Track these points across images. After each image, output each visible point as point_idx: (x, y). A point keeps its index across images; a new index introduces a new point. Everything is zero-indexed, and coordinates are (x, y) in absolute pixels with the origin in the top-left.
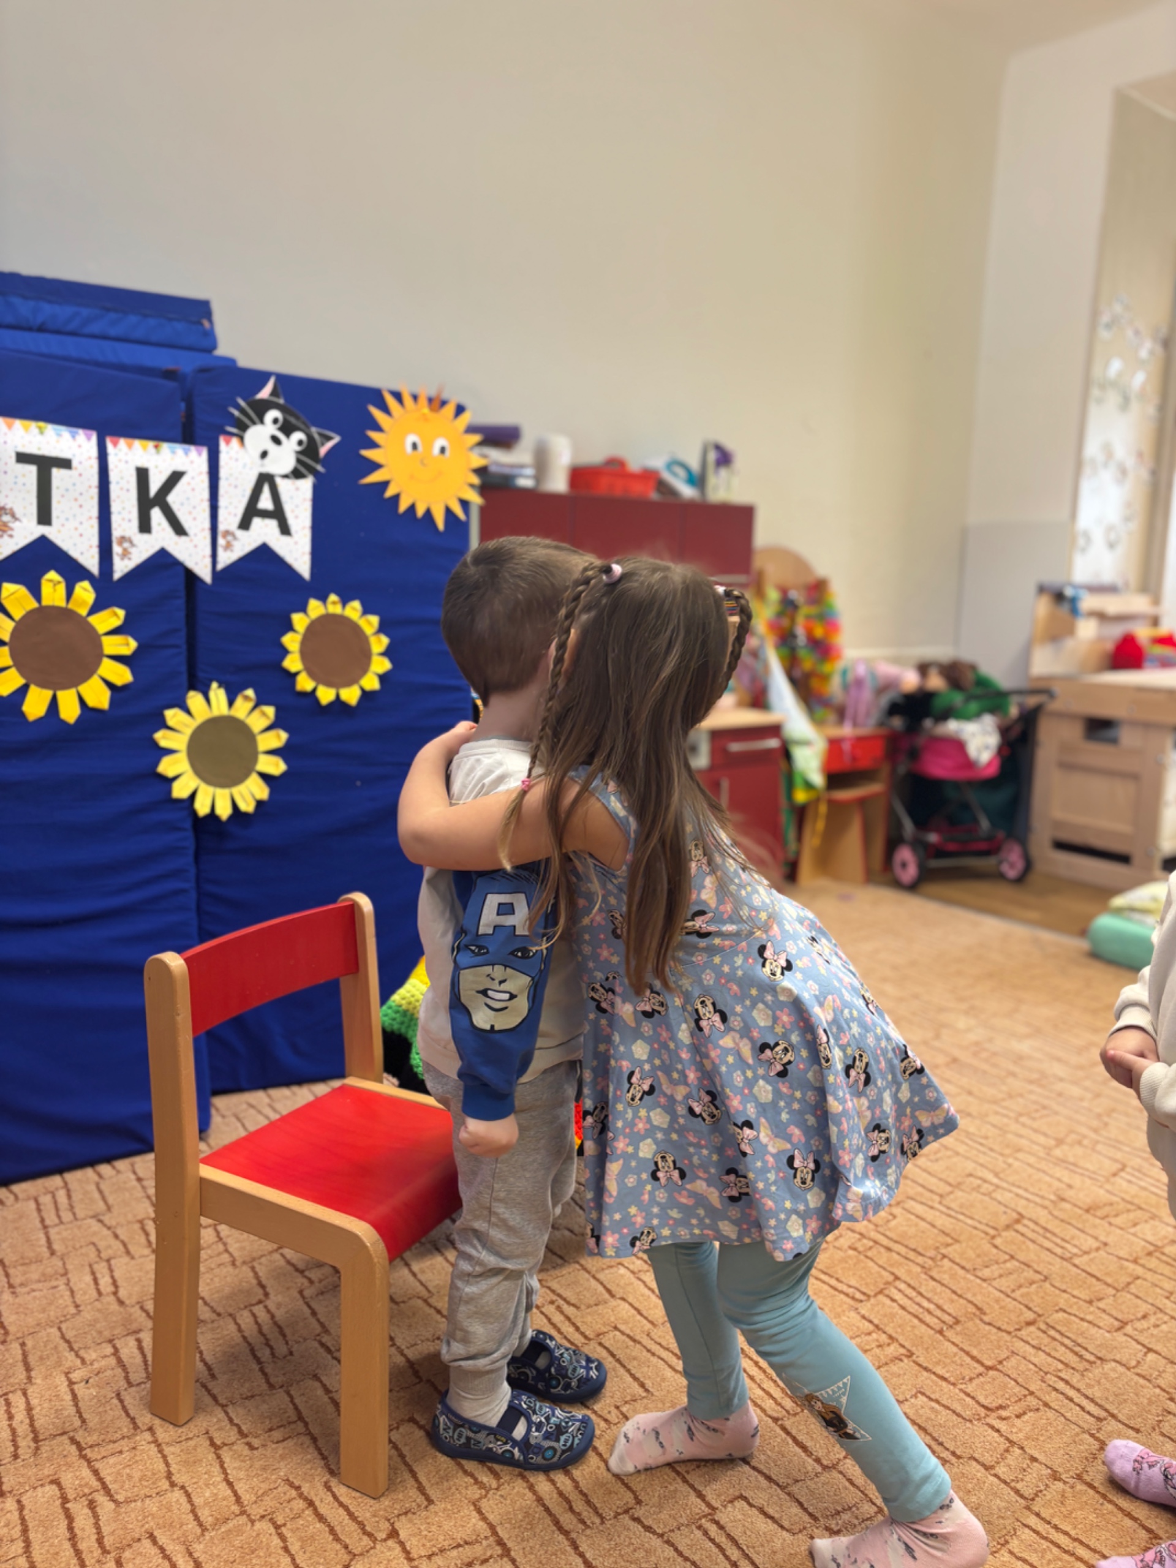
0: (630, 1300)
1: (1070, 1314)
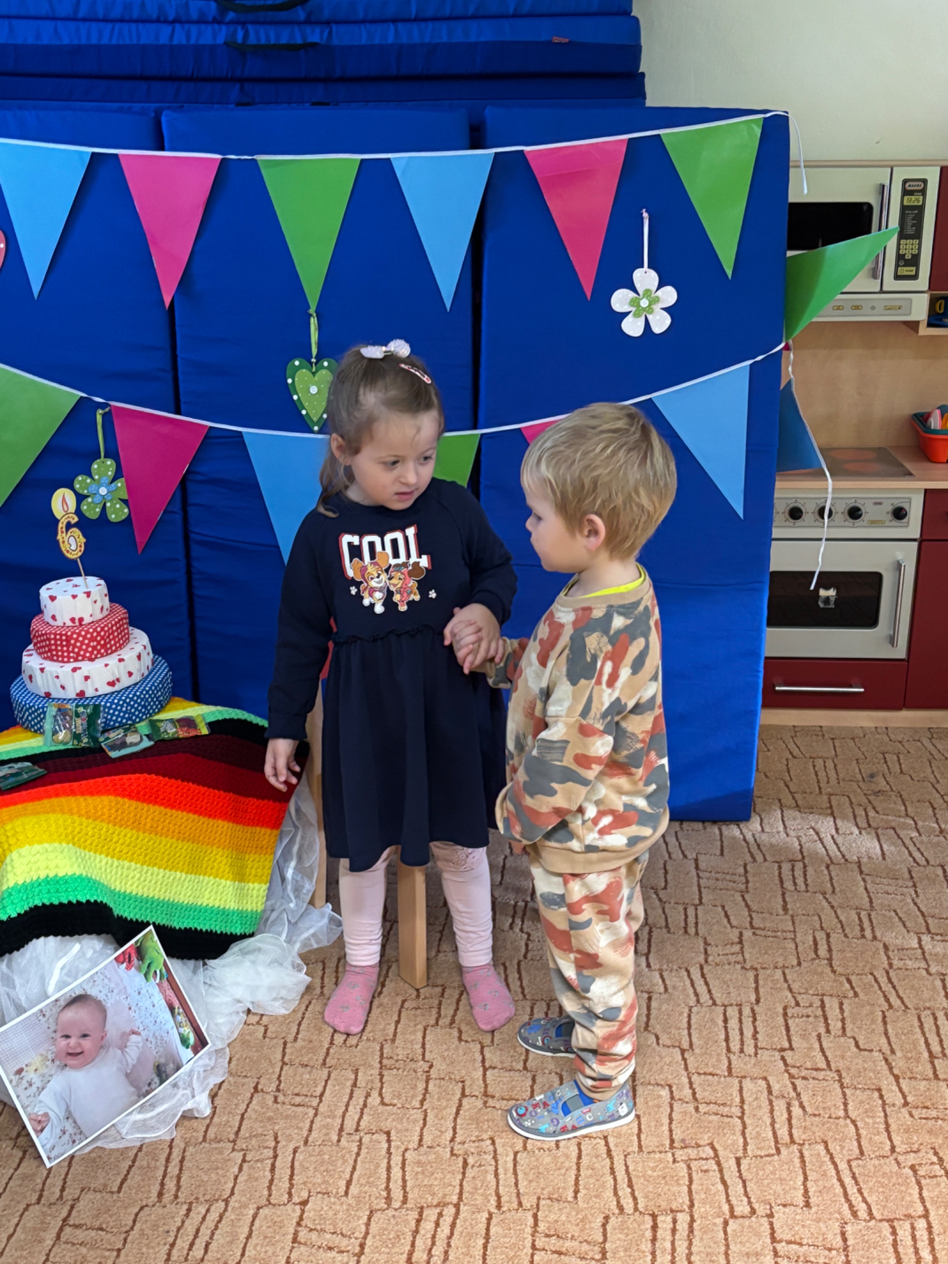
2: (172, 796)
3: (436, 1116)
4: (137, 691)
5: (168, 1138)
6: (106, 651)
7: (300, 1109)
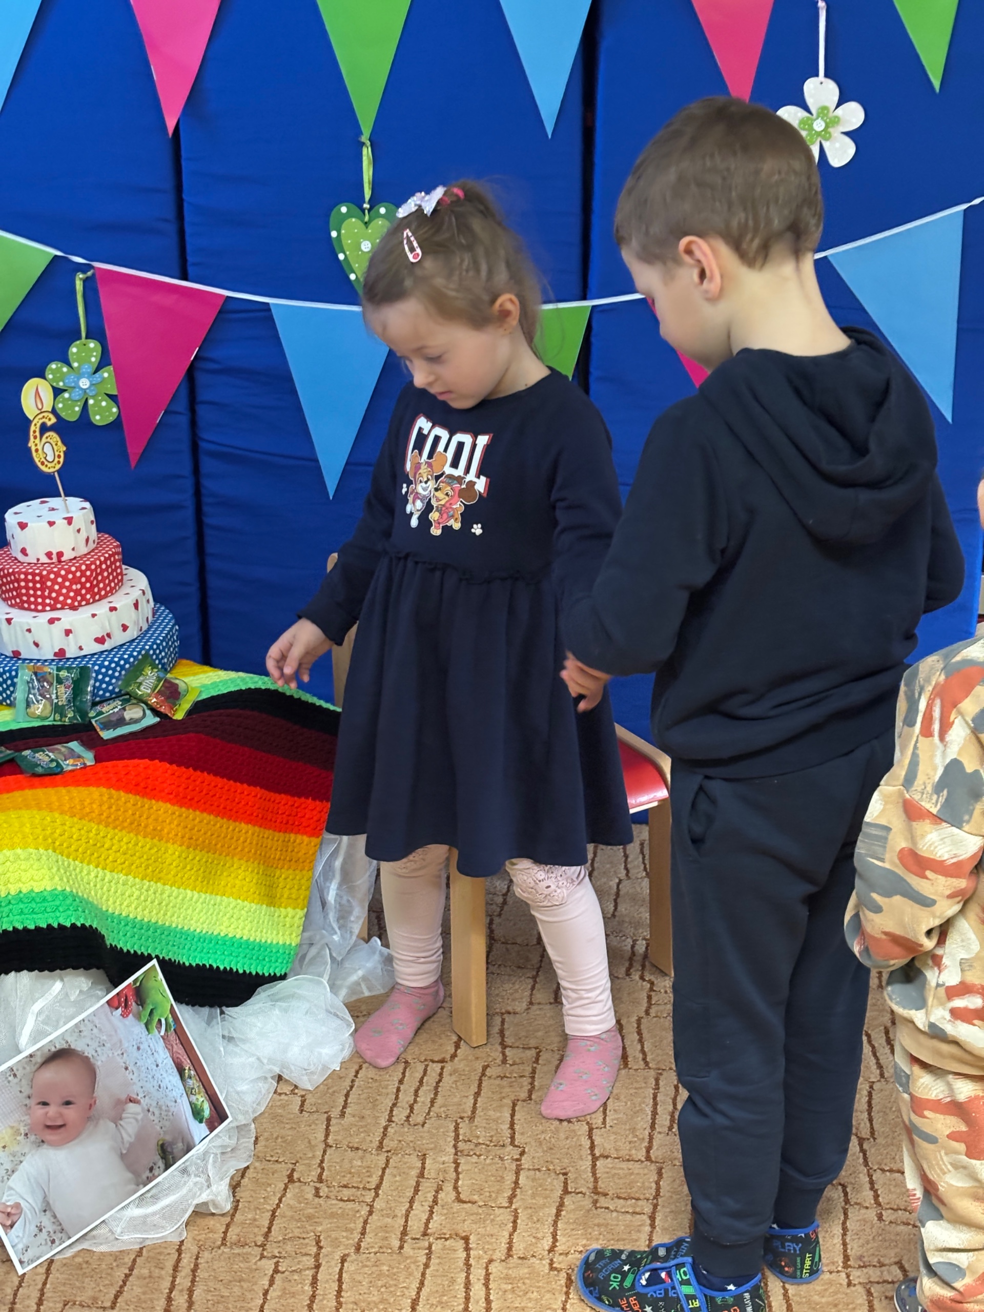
2: (181, 789)
3: (530, 1217)
4: (134, 650)
5: (177, 1240)
6: (93, 596)
7: (350, 1205)
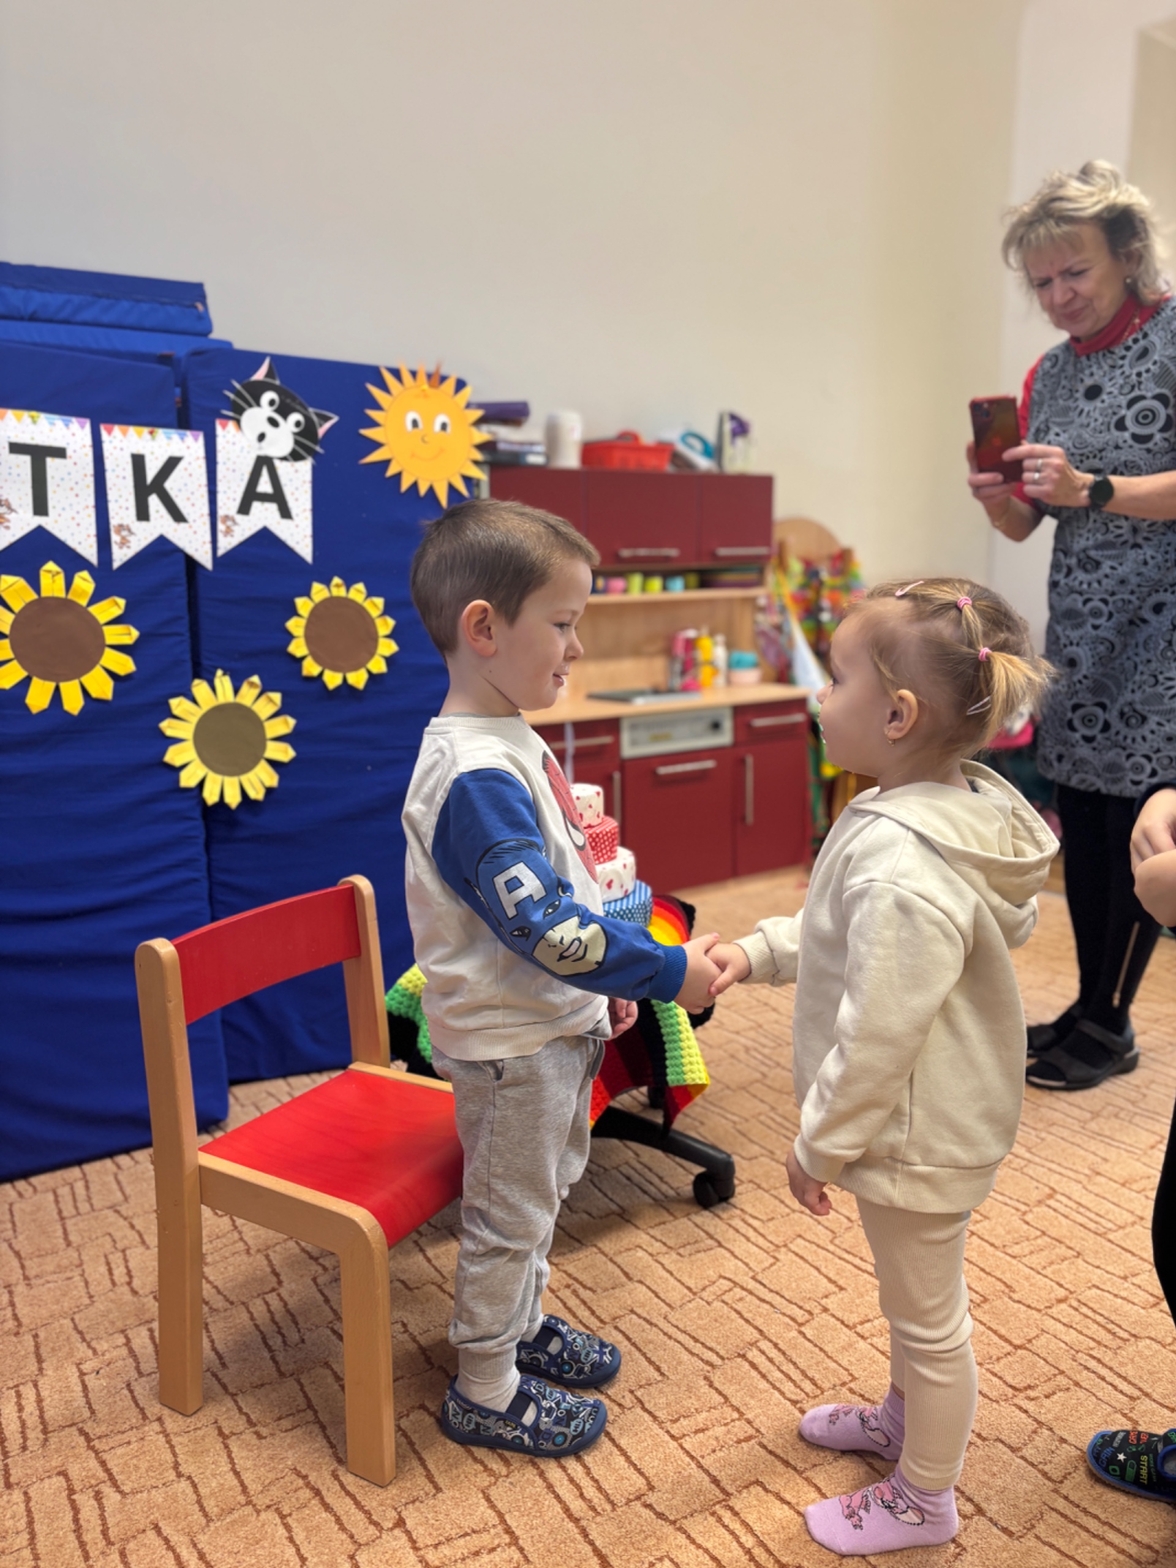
0: (647, 1283)
1: (1103, 1290)
